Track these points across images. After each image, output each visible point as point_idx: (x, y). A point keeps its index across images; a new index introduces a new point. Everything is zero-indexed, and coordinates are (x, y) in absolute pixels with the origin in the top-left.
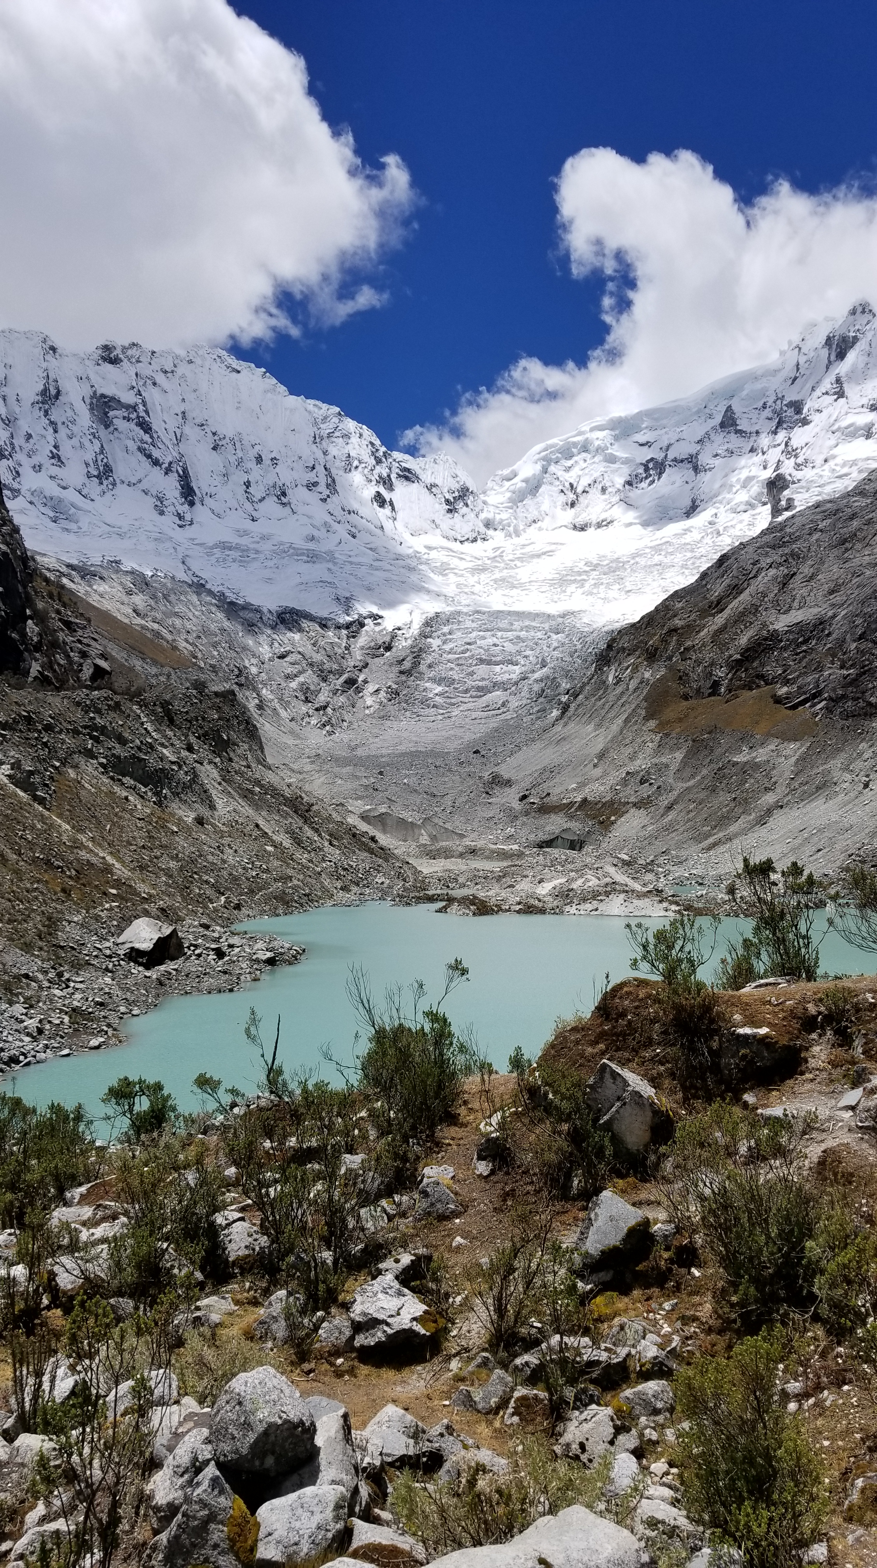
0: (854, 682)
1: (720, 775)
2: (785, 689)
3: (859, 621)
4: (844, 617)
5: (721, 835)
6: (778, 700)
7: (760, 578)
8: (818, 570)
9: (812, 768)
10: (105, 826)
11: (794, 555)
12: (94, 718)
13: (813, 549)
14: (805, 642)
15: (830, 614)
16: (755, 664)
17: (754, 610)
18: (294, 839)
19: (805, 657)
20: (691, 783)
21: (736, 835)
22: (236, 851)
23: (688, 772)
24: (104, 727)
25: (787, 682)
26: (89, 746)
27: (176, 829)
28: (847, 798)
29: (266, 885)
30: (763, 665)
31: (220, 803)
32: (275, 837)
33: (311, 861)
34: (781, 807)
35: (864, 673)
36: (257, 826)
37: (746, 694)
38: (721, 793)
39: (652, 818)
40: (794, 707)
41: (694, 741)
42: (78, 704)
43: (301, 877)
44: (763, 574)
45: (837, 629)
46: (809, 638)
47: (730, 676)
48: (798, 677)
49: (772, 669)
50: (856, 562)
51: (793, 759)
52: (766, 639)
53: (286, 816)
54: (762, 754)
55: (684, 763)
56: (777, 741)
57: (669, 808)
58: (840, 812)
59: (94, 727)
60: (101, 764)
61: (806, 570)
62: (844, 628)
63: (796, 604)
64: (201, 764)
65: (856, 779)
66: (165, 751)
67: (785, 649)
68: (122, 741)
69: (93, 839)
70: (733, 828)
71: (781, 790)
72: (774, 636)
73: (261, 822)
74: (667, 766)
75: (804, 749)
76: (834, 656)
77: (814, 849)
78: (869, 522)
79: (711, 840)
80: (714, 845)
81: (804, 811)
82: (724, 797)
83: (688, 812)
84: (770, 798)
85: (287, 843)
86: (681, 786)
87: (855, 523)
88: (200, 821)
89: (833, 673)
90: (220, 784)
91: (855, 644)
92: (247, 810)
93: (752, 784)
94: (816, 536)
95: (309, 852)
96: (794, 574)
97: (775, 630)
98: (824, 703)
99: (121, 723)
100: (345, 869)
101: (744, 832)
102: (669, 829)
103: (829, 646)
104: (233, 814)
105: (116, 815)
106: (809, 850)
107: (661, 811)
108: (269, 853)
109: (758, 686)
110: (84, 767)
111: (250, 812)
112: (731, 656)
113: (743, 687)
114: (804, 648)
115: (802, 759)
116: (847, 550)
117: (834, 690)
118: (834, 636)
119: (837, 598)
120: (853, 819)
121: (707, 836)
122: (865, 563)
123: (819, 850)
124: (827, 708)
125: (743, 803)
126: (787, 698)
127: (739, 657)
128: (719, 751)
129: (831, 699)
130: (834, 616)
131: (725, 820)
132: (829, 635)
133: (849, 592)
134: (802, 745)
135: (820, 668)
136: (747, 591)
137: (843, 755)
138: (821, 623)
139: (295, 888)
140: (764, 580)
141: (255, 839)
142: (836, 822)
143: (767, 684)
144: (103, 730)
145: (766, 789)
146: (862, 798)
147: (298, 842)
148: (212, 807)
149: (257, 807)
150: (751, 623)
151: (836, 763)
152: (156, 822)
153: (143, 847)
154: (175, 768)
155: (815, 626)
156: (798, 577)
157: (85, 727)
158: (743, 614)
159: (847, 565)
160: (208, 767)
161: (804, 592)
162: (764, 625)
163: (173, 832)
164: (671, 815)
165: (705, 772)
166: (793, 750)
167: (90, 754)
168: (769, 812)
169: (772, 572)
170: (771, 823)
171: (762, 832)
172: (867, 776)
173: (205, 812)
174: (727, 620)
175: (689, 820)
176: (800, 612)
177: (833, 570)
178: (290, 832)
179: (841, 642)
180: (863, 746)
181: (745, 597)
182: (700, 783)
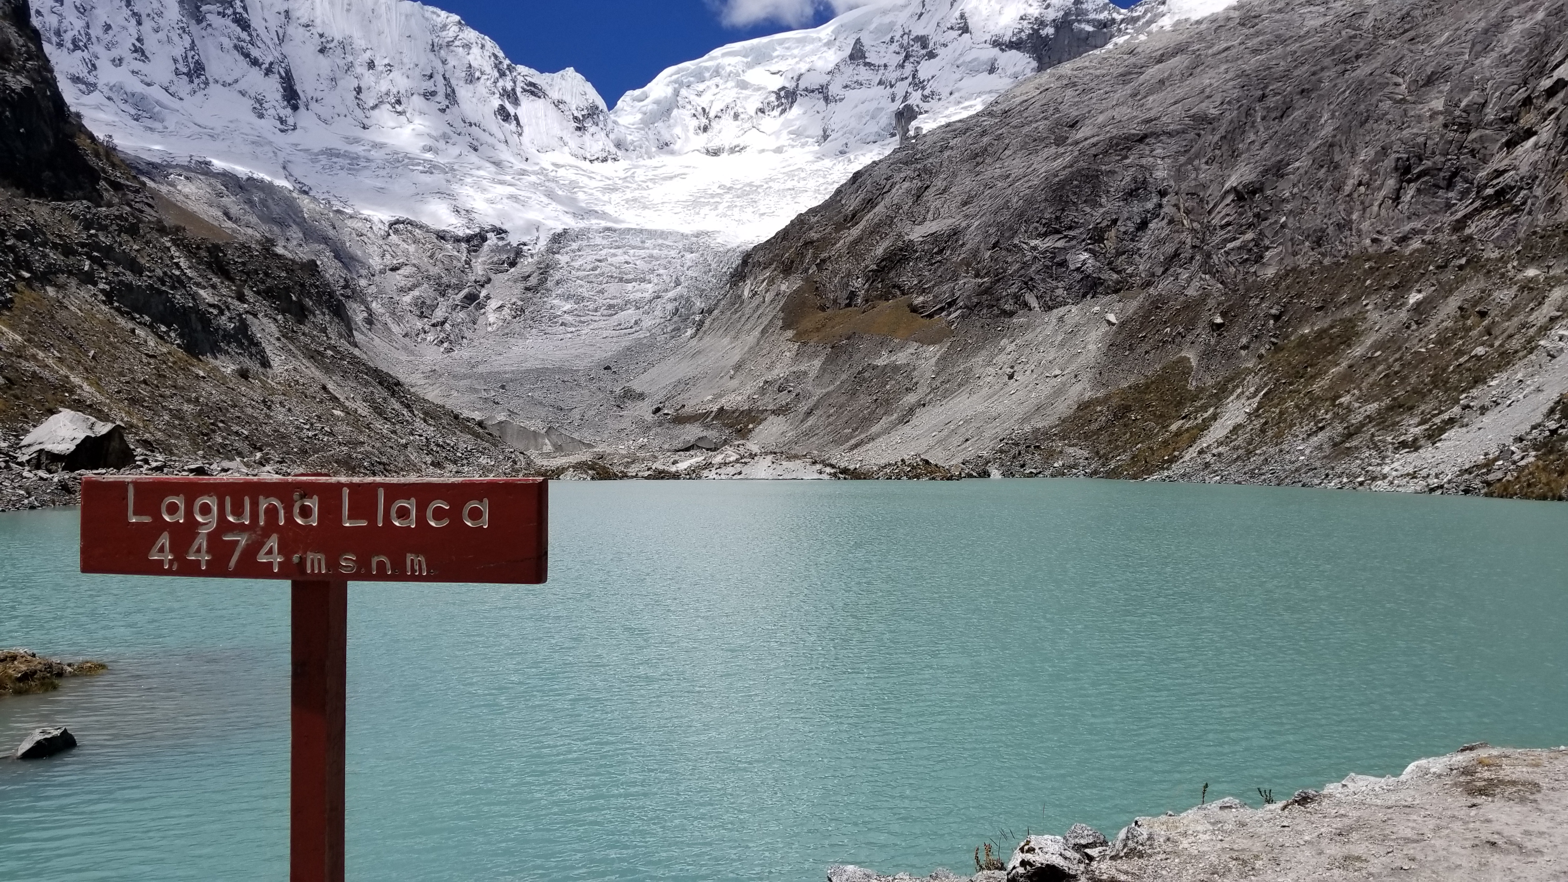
0: (989, 290)
1: (859, 378)
2: (921, 299)
3: (992, 230)
4: (977, 228)
5: (863, 436)
6: (914, 309)
7: (894, 191)
8: (951, 183)
9: (953, 366)
10: (88, 351)
11: (925, 170)
12: (96, 235)
13: (945, 164)
14: (940, 252)
15: (964, 224)
16: (891, 275)
17: (889, 221)
18: (375, 409)
19: (939, 267)
20: (831, 388)
21: (878, 435)
22: (290, 410)
23: (827, 377)
24: (110, 248)
25: (923, 291)
26: (86, 268)
27: (202, 374)
28: (991, 390)
29: (326, 447)
30: (899, 275)
31: (277, 361)
32: (347, 404)
33: (394, 432)
34: (924, 405)
35: (998, 281)
36: (324, 388)
37: (883, 304)
38: (862, 396)
39: (791, 424)
40: (931, 316)
41: (833, 347)
42: (75, 217)
43: (378, 445)
44: (897, 187)
45: (972, 239)
46: (944, 248)
47: (867, 286)
48: (933, 286)
49: (908, 279)
50: (988, 174)
51: (934, 360)
52: (901, 250)
53: (367, 384)
54: (901, 358)
55: (823, 369)
56: (916, 345)
57: (809, 413)
58: (986, 404)
59: (96, 246)
60: (103, 291)
61: (939, 183)
62: (977, 239)
63: (930, 216)
64: (255, 315)
65: (1000, 372)
66: (202, 292)
67: (919, 258)
68: (136, 269)
69: (61, 360)
70: (875, 429)
71: (922, 390)
72: (909, 246)
73: (331, 386)
74: (805, 373)
75: (945, 349)
76: (968, 265)
77: (962, 439)
78: (999, 138)
79: (853, 442)
80: (856, 446)
81: (948, 407)
82: (864, 400)
83: (829, 417)
84: (911, 399)
85: (363, 409)
86: (819, 392)
87: (985, 140)
88: (244, 374)
89: (967, 283)
90: (278, 339)
91: (989, 253)
92: (312, 371)
93: (893, 386)
94: (947, 154)
95: (394, 424)
96: (928, 187)
97: (910, 241)
98: (959, 311)
99: (136, 247)
100: (438, 445)
101: (887, 431)
102: (809, 434)
103: (962, 256)
104: (292, 373)
105: (110, 344)
106: (956, 440)
107: (801, 417)
108: (337, 418)
109: (894, 296)
110: (74, 289)
111: (318, 374)
112: (867, 267)
113: (880, 297)
114: (939, 258)
115: (943, 358)
116: (978, 164)
117: (969, 297)
118: (968, 246)
119: (970, 209)
120: (1001, 409)
121: (848, 439)
122: (996, 175)
123: (967, 440)
124: (963, 316)
125: (885, 404)
126: (923, 307)
127: (875, 267)
128: (856, 357)
129: (966, 307)
130: (969, 226)
131: (867, 421)
132: (962, 246)
133: (982, 203)
134: (941, 348)
135: (955, 277)
136: (882, 204)
137: (984, 352)
138: (955, 233)
139: (367, 455)
140: (898, 193)
141: (321, 402)
142: (983, 413)
143: (903, 294)
144: (108, 251)
145: (907, 389)
146: (1007, 389)
147: (379, 411)
148: (265, 363)
149: (327, 371)
150: (886, 234)
151: (979, 359)
152: (175, 363)
153: (145, 382)
154: (215, 312)
155: (949, 236)
156: (932, 190)
157: (83, 245)
158: (878, 225)
159: (979, 178)
160: (265, 320)
161: (938, 203)
162: (900, 235)
163: (197, 376)
164: (811, 421)
165: (844, 377)
166: (933, 352)
167: (88, 279)
168: (911, 411)
169: (906, 185)
170: (914, 421)
171: (907, 429)
172: (1012, 367)
173: (254, 366)
174: (863, 231)
175: (830, 424)
176: (934, 223)
177: (966, 183)
178: (370, 400)
179: (975, 253)
180: (1004, 342)
181: (880, 209)
182: (840, 387)
